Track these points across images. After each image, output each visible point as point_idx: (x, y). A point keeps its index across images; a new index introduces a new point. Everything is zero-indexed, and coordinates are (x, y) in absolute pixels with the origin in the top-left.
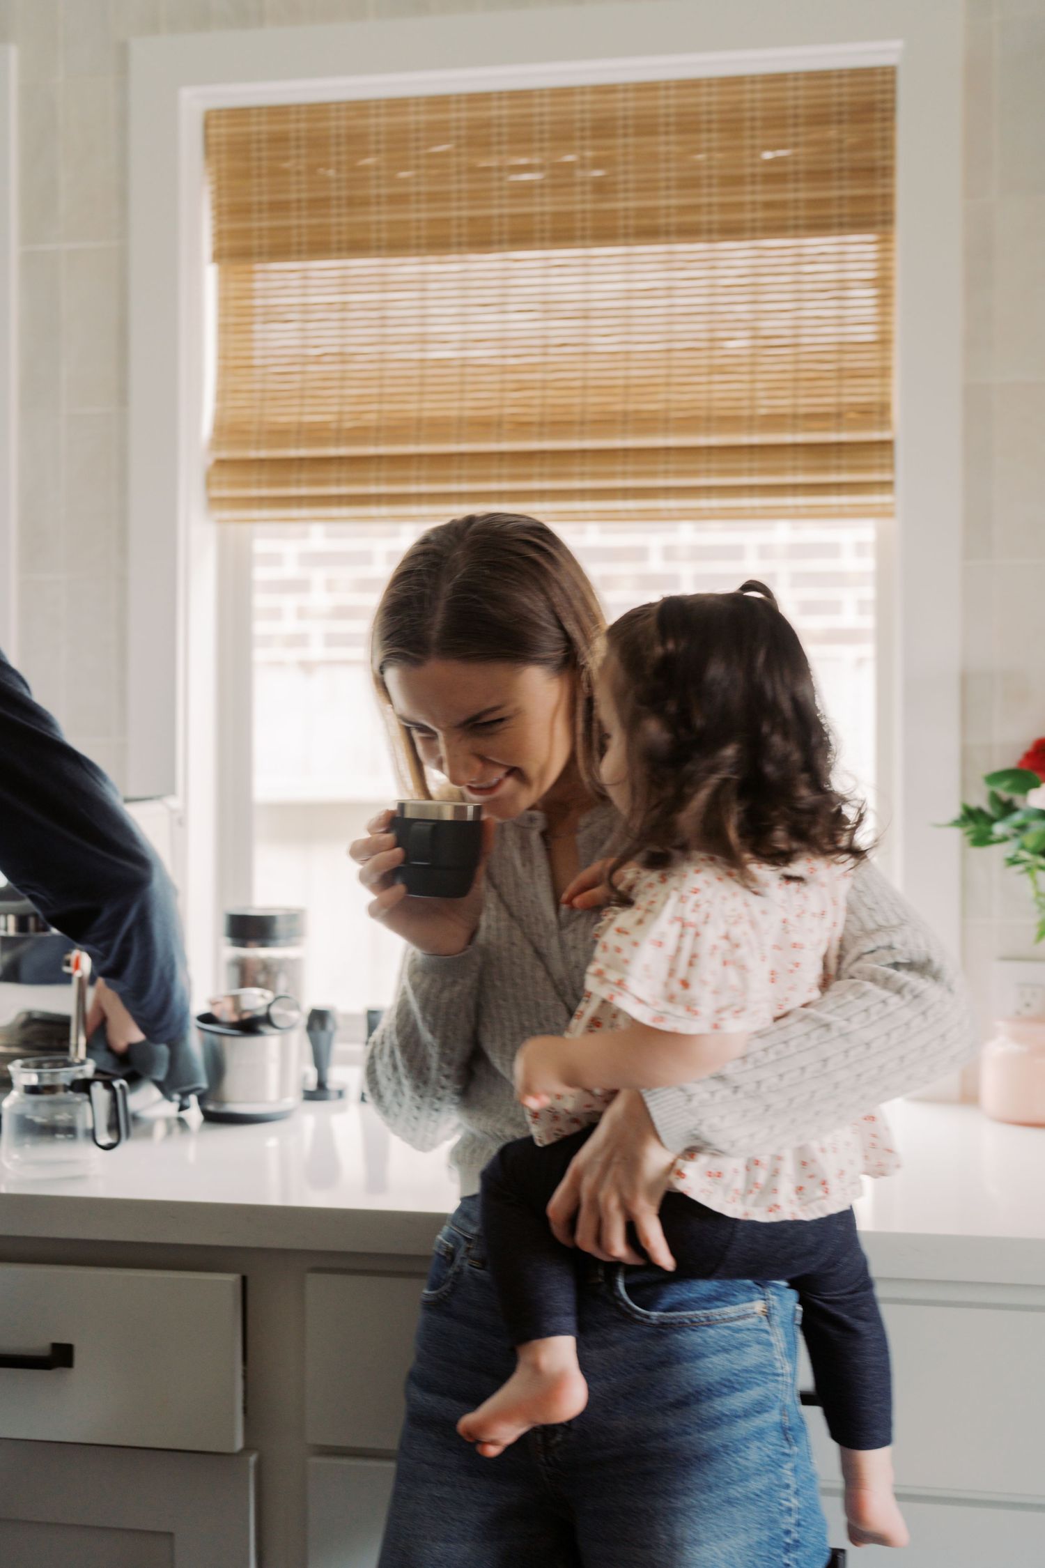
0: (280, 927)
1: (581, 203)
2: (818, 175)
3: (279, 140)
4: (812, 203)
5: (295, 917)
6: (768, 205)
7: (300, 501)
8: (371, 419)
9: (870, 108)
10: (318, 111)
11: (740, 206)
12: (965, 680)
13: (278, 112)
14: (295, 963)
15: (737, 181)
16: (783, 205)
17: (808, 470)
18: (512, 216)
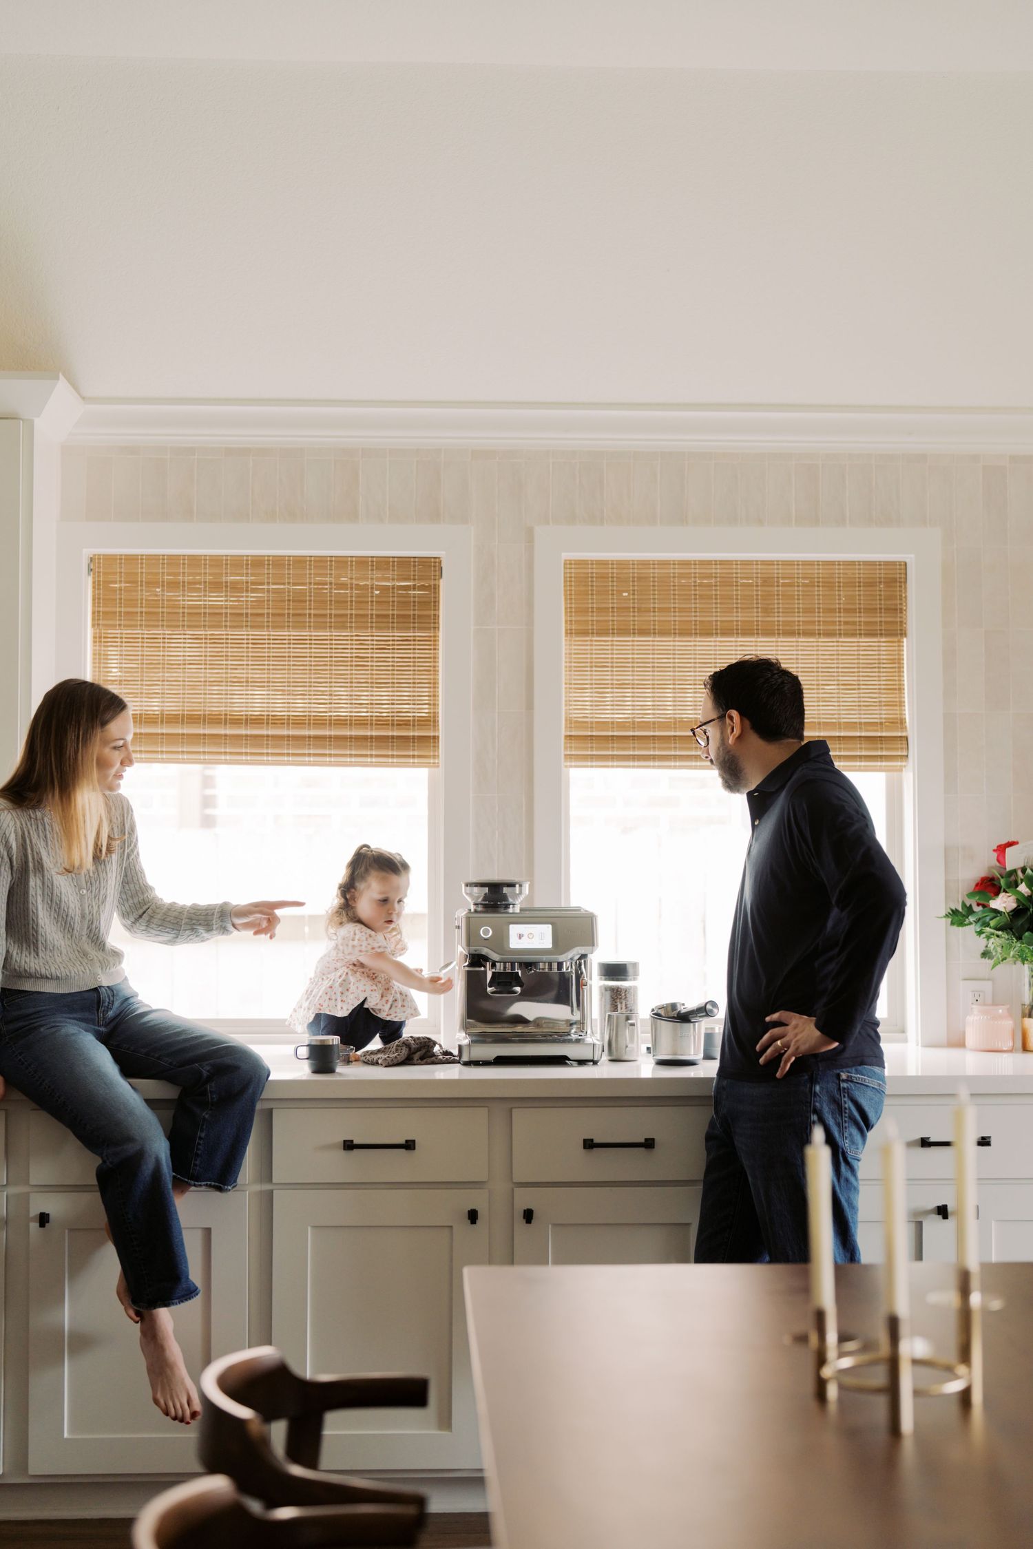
0: (630, 970)
1: (756, 617)
2: (871, 610)
3: (603, 577)
4: (866, 623)
5: (635, 965)
6: (846, 623)
7: (613, 757)
8: (649, 718)
9: (895, 580)
10: (622, 564)
11: (834, 623)
12: (947, 850)
13: (603, 563)
14: (635, 988)
15: (832, 611)
16: (854, 623)
17: (866, 749)
18: (721, 621)
